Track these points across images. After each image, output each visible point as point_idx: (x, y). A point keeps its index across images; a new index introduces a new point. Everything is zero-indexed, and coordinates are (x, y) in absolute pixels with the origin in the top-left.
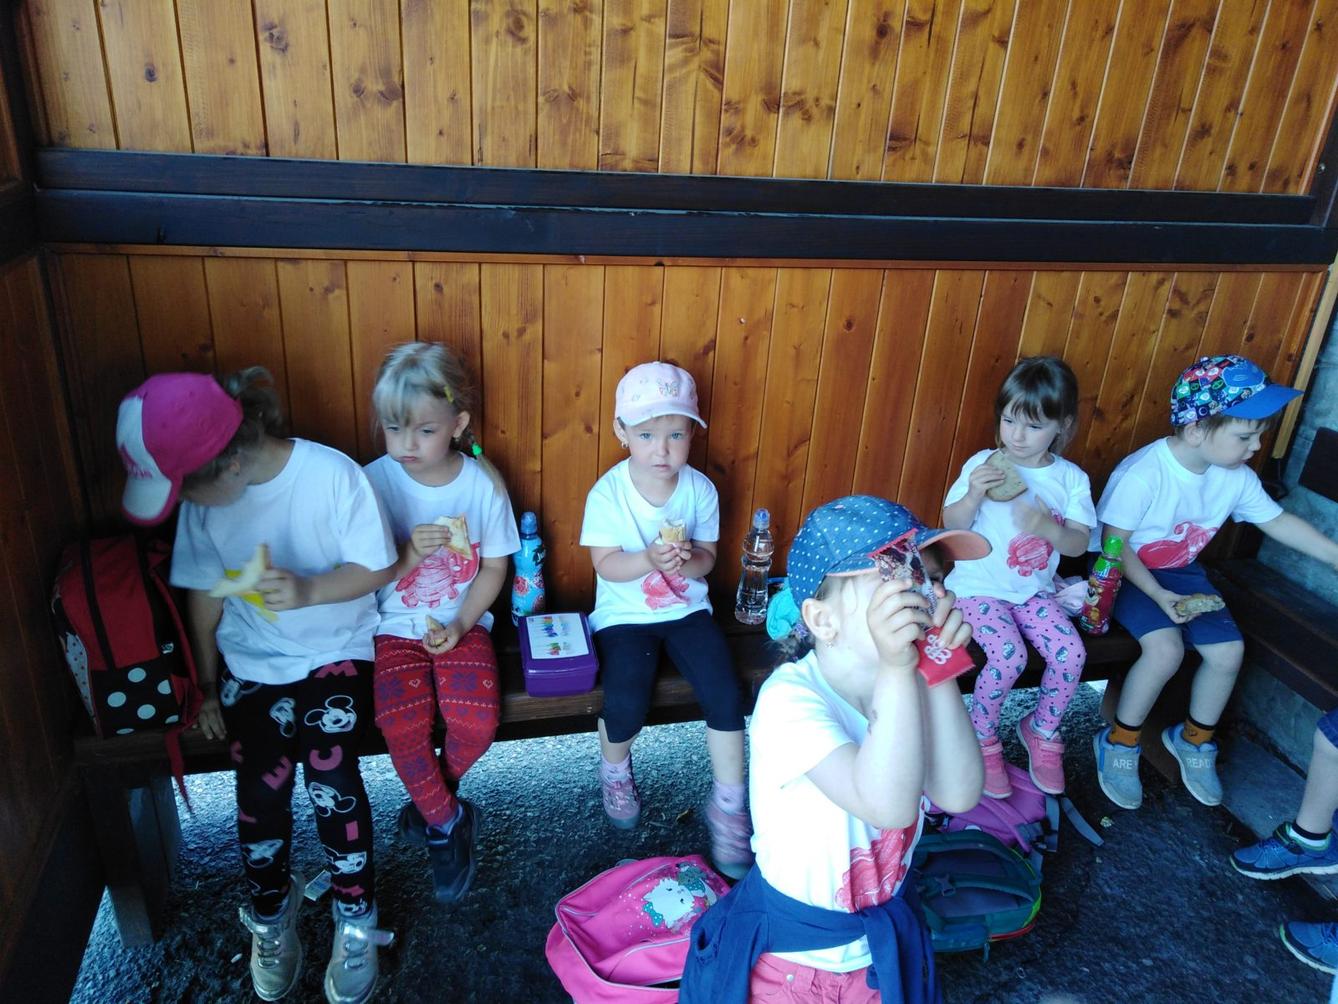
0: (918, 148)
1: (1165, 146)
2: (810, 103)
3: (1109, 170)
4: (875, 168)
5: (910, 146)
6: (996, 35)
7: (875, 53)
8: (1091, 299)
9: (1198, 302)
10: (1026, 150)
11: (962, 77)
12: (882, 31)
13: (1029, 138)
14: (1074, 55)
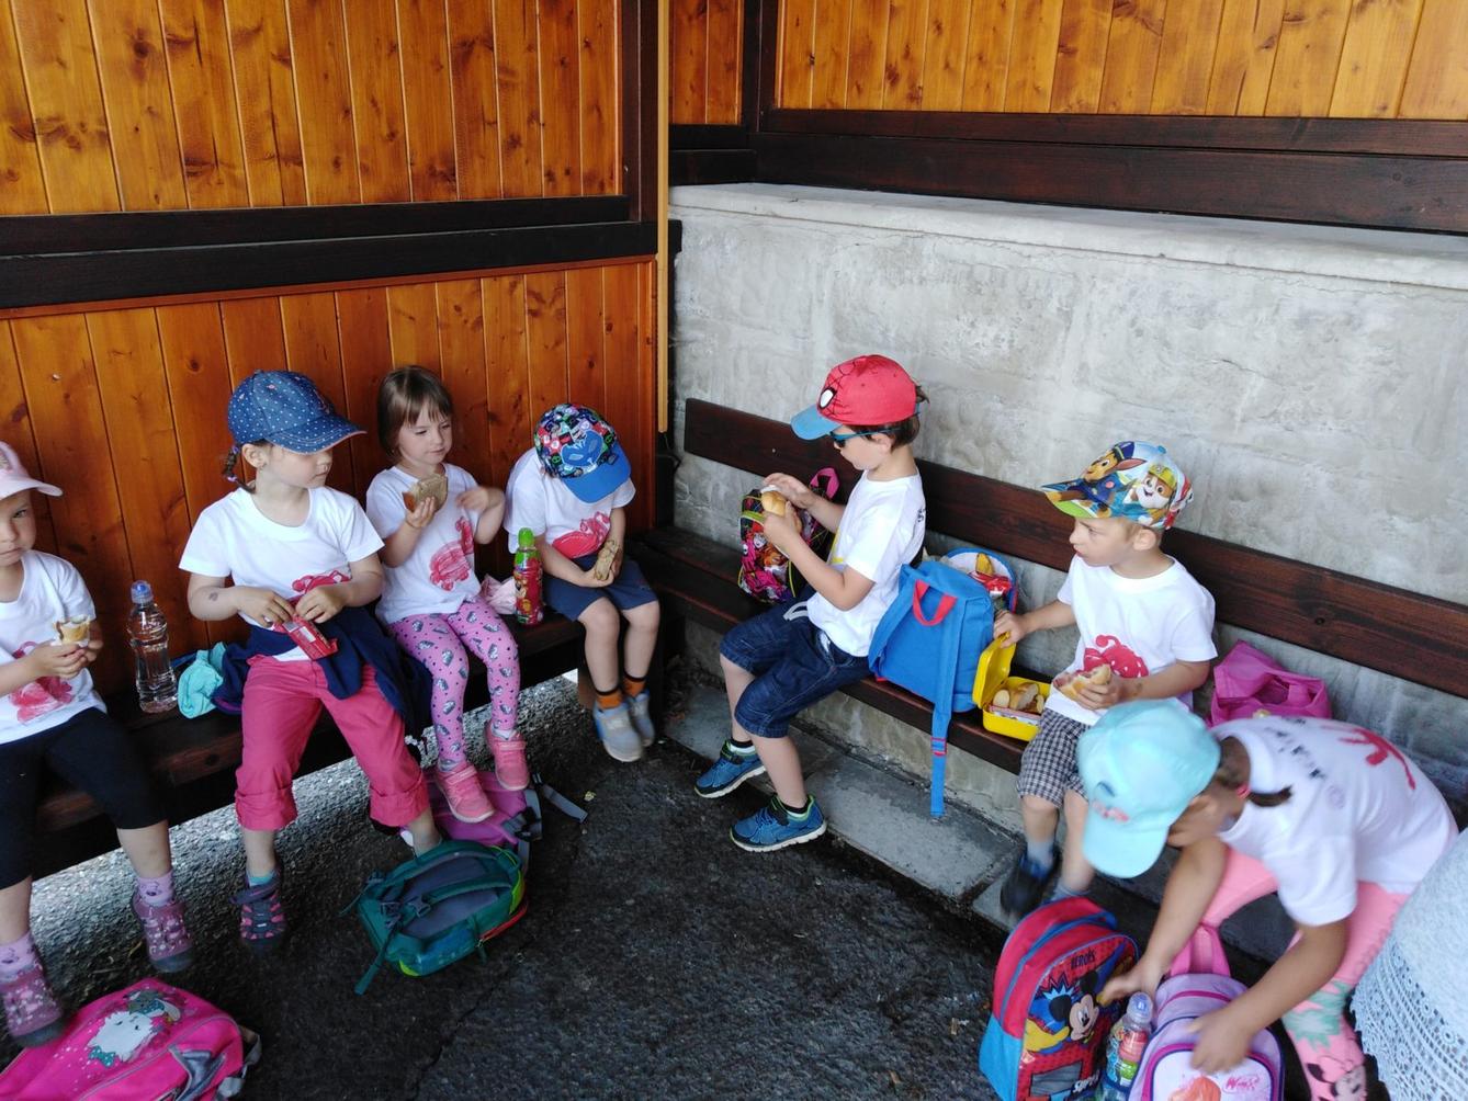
0: (222, 172)
1: (483, 157)
2: (74, 129)
3: (436, 183)
4: (175, 195)
5: (212, 170)
6: (275, 53)
7: (139, 73)
8: (452, 308)
9: (553, 301)
10: (344, 167)
11: (251, 97)
12: (141, 49)
13: (344, 156)
14: (364, 74)
